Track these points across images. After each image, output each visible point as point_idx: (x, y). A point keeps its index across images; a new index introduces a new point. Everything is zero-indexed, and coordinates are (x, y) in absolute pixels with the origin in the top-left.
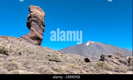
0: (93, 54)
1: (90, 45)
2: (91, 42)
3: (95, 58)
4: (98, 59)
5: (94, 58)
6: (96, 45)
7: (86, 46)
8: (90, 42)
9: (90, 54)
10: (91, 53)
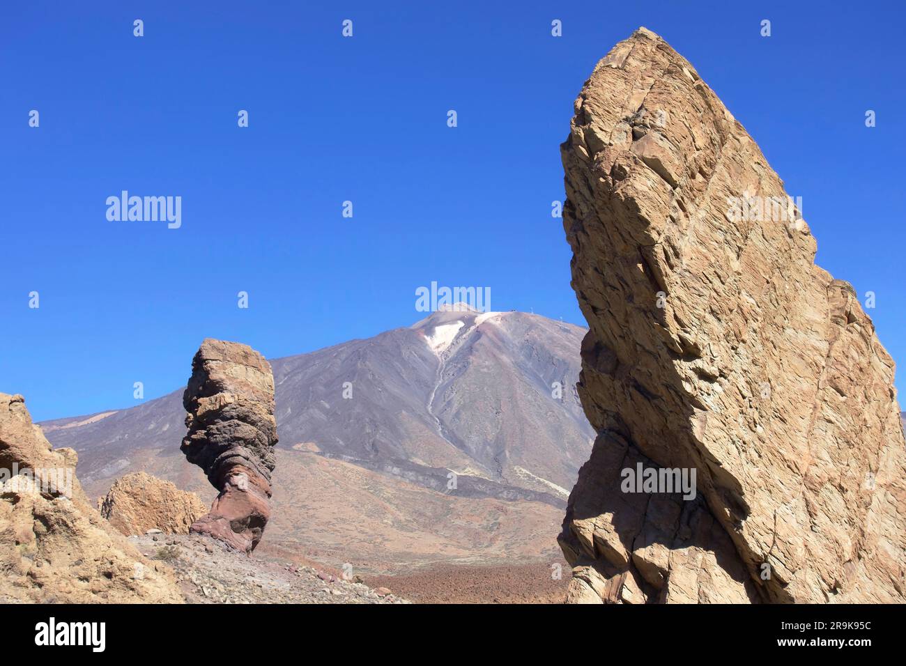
0: (499, 445)
1: (470, 349)
2: (480, 319)
3: (520, 491)
4: (545, 497)
5: (508, 488)
6: (530, 348)
7: (427, 358)
8: (469, 321)
9: (461, 445)
10: (474, 441)
